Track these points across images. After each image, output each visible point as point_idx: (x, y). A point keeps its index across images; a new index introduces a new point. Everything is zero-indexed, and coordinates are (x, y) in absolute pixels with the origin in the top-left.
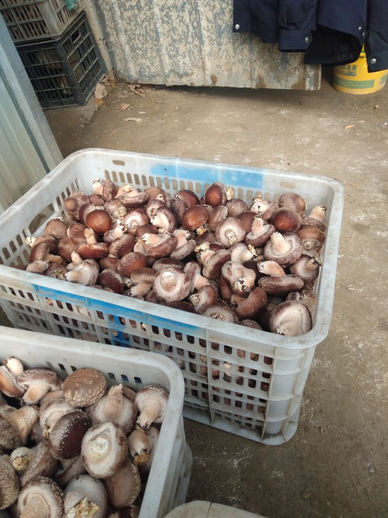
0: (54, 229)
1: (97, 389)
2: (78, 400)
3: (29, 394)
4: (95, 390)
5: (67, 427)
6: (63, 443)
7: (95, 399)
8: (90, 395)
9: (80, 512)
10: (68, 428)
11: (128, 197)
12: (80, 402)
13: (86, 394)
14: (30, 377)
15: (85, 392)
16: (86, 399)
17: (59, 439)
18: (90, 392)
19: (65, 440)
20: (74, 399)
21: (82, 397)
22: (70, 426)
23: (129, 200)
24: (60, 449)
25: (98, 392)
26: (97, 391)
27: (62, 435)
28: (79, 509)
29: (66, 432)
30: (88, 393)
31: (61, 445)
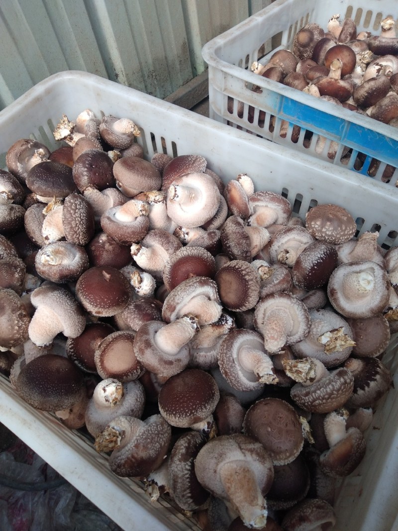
0: (283, 60)
1: (351, 228)
2: (327, 233)
3: (257, 218)
4: (348, 228)
5: (324, 252)
6: (316, 267)
7: (346, 238)
8: (342, 231)
9: (336, 339)
10: (324, 254)
11: (384, 38)
12: (329, 236)
13: (339, 229)
14: (268, 197)
15: (339, 226)
16: (338, 234)
17: (312, 261)
18: (344, 228)
19: (318, 264)
20: (324, 230)
21: (333, 230)
22: (327, 252)
23: (384, 40)
24: (310, 272)
25: (351, 232)
26: (350, 230)
27: (317, 258)
28: (336, 336)
29: (322, 256)
30: (341, 229)
31: (313, 268)
